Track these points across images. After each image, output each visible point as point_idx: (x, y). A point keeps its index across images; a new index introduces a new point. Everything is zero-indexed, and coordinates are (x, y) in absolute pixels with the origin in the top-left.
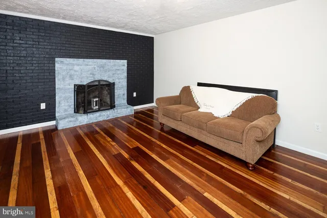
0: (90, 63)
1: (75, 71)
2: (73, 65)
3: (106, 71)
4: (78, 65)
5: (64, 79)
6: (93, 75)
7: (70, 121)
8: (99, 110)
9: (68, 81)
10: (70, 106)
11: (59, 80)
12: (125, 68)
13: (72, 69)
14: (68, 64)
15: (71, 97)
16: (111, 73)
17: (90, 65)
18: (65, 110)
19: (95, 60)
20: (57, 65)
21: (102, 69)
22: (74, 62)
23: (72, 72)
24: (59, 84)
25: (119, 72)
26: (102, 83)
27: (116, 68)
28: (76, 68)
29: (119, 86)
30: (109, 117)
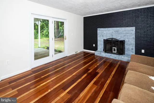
0: (111, 30)
1: (104, 33)
2: (104, 31)
3: (119, 34)
4: (105, 31)
5: (100, 36)
6: (112, 35)
7: (99, 53)
9: (102, 37)
10: (102, 48)
11: (99, 37)
12: (134, 32)
13: (103, 33)
14: (101, 31)
15: (102, 44)
16: (122, 35)
17: (110, 31)
18: (101, 49)
19: (113, 28)
20: (98, 31)
21: (117, 33)
22: (103, 30)
23: (103, 34)
25: (128, 35)
27: (126, 32)
28: (105, 32)
29: (129, 43)
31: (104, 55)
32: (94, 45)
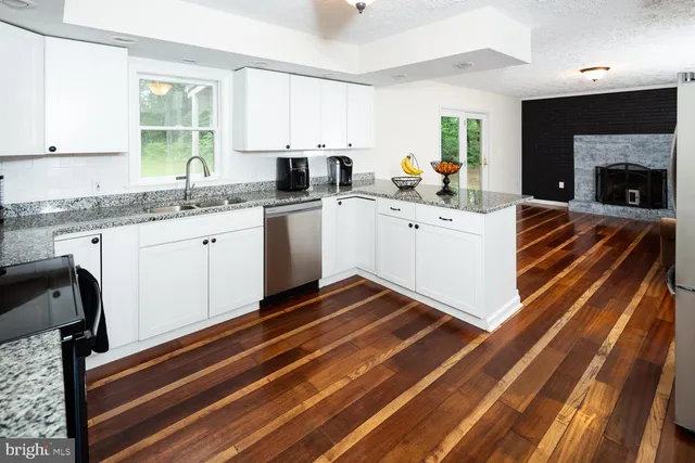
0: (620, 140)
1: (598, 150)
2: (596, 142)
3: (649, 152)
4: (602, 143)
5: (583, 159)
6: (625, 156)
8: (640, 206)
9: (589, 162)
11: (578, 159)
13: (593, 148)
14: (588, 142)
15: (591, 181)
17: (620, 143)
18: (586, 195)
19: (629, 136)
20: (576, 144)
21: (641, 148)
23: (594, 152)
24: (577, 164)
26: (630, 168)
28: (599, 146)
30: (639, 216)
31: (600, 209)
32: (561, 185)
